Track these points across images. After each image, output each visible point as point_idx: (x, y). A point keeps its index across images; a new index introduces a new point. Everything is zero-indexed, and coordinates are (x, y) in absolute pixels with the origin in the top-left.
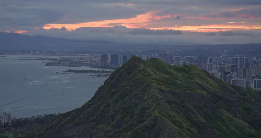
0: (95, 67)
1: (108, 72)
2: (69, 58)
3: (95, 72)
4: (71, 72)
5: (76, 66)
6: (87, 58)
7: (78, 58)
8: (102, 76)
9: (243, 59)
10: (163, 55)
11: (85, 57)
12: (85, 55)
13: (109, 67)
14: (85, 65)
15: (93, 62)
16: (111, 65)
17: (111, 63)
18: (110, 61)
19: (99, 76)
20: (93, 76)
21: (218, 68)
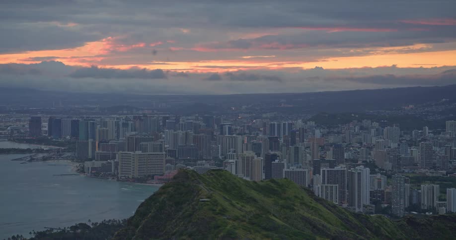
0: (20, 141)
1: (47, 151)
3: (23, 151)
8: (37, 160)
9: (284, 124)
10: (142, 118)
15: (15, 132)
16: (49, 138)
17: (50, 132)
18: (46, 129)
19: (32, 160)
20: (21, 159)
21: (246, 142)
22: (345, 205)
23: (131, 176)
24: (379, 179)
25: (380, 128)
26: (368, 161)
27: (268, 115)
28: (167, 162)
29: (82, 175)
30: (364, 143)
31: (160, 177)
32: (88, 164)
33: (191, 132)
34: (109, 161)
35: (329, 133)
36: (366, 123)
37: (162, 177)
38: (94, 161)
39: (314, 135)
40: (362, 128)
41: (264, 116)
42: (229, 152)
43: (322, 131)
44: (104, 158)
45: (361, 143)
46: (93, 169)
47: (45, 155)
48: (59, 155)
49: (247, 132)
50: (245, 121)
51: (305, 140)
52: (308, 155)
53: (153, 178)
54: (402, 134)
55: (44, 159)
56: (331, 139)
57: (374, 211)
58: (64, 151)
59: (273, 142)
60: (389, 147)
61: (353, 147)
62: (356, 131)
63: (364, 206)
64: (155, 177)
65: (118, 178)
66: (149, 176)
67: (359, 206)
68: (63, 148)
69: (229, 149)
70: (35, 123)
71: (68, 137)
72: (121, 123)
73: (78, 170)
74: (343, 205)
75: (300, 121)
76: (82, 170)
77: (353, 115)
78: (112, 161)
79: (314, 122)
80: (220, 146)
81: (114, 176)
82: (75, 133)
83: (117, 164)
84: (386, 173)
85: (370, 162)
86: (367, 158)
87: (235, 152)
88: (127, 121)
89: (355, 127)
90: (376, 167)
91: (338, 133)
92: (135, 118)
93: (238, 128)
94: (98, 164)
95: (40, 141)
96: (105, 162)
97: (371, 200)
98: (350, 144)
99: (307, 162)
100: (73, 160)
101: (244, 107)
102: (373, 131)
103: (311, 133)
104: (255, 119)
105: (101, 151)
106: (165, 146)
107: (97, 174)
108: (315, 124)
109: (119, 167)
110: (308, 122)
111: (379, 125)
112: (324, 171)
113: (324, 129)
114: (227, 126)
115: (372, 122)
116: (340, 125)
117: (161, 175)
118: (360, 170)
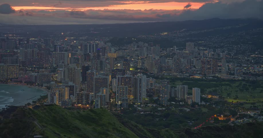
9: (93, 45)
21: (70, 56)
22: (131, 98)
24: (151, 81)
25: (149, 47)
26: (143, 68)
27: (84, 38)
33: (36, 50)
35: (119, 49)
36: (141, 43)
39: (111, 51)
40: (138, 47)
41: (81, 38)
42: (60, 63)
45: (138, 56)
50: (69, 41)
51: (106, 54)
52: (108, 65)
54: (161, 50)
57: (149, 102)
59: (87, 57)
61: (133, 58)
62: (135, 48)
63: (143, 98)
64: (12, 79)
66: (9, 79)
67: (140, 99)
69: (60, 60)
77: (133, 39)
79: (110, 43)
80: (54, 59)
87: (63, 63)
89: (134, 46)
90: (148, 72)
91: (125, 49)
97: (147, 94)
101: (68, 33)
102: (145, 48)
103: (109, 50)
104: (75, 40)
106: (20, 58)
108: (111, 44)
110: (107, 43)
111: (148, 45)
112: (119, 78)
113: (116, 47)
114: (58, 46)
115: (144, 43)
116: (125, 45)
117: (16, 79)
118: (141, 77)
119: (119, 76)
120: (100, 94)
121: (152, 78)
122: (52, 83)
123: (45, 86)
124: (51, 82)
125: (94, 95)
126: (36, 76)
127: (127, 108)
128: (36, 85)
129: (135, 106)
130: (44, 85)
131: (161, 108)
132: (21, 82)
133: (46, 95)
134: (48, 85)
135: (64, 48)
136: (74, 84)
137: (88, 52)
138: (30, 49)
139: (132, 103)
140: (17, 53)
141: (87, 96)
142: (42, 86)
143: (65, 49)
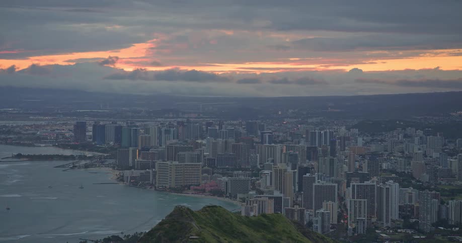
0: (65, 147)
1: (90, 158)
2: (14, 125)
3: (66, 158)
4: (22, 159)
5: (29, 145)
6: (48, 125)
7: (31, 126)
8: (80, 167)
9: (325, 133)
10: (185, 124)
11: (43, 123)
12: (42, 120)
13: (91, 148)
14: (45, 143)
15: (61, 137)
16: (93, 143)
17: (94, 137)
18: (91, 133)
19: (74, 167)
20: (63, 166)
21: (284, 151)
22: (374, 220)
23: (168, 186)
24: (410, 193)
25: (424, 136)
26: (406, 172)
27: (314, 120)
28: (204, 172)
29: (121, 184)
30: (406, 153)
31: (196, 187)
32: (127, 173)
33: (232, 141)
34: (147, 170)
35: (372, 140)
36: (409, 131)
37: (198, 188)
38: (133, 170)
39: (357, 142)
40: (406, 136)
41: (310, 121)
42: (268, 161)
43: (365, 138)
44: (144, 166)
45: (403, 152)
46: (132, 178)
47: (88, 162)
48: (102, 162)
49: (290, 139)
50: (290, 126)
51: (347, 148)
52: (345, 166)
53: (189, 188)
54: (447, 143)
55: (86, 166)
56: (373, 148)
57: (401, 226)
58: (106, 158)
59: (311, 153)
60: (431, 157)
61: (394, 156)
62: (400, 139)
63: (393, 221)
64: (191, 187)
65: (155, 187)
66: (186, 186)
67: (387, 221)
68: (106, 155)
69: (268, 158)
70: (80, 128)
71: (112, 143)
72: (163, 130)
73: (118, 178)
74: (372, 219)
75: (343, 129)
76: (121, 179)
77: (398, 122)
78: (151, 171)
79: (357, 130)
80: (258, 155)
81: (152, 185)
82: (118, 140)
83: (155, 173)
84: (422, 185)
85: (408, 172)
86: (405, 169)
87: (273, 161)
88: (170, 127)
89: (399, 134)
90: (414, 178)
91: (382, 141)
92: (178, 123)
93: (281, 134)
94: (137, 173)
95: (84, 147)
96: (143, 171)
97: (400, 214)
98: (391, 153)
99: (343, 173)
100: (114, 168)
101: (290, 111)
102: (417, 139)
103: (353, 141)
104: (300, 124)
105: (141, 160)
106: (205, 154)
107: (135, 183)
108: (359, 131)
109: (157, 176)
110: (351, 129)
111: (424, 134)
112: (354, 186)
113: (367, 136)
114: (267, 135)
115: (417, 130)
116: (383, 133)
117: (197, 186)
118: (390, 185)
119: (354, 183)
120: (322, 211)
121: (412, 188)
122: (251, 193)
123: (240, 198)
124: (250, 191)
125: (314, 214)
126: (227, 183)
127: (365, 233)
128: (227, 197)
129: (377, 231)
130: (239, 196)
131: (419, 235)
132: (203, 191)
133: (239, 211)
134: (245, 196)
135: (278, 136)
136: (282, 195)
137: (317, 145)
138: (223, 139)
139: (374, 227)
140: (201, 145)
141: (302, 213)
142: (235, 197)
143: (280, 139)
